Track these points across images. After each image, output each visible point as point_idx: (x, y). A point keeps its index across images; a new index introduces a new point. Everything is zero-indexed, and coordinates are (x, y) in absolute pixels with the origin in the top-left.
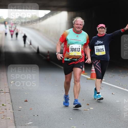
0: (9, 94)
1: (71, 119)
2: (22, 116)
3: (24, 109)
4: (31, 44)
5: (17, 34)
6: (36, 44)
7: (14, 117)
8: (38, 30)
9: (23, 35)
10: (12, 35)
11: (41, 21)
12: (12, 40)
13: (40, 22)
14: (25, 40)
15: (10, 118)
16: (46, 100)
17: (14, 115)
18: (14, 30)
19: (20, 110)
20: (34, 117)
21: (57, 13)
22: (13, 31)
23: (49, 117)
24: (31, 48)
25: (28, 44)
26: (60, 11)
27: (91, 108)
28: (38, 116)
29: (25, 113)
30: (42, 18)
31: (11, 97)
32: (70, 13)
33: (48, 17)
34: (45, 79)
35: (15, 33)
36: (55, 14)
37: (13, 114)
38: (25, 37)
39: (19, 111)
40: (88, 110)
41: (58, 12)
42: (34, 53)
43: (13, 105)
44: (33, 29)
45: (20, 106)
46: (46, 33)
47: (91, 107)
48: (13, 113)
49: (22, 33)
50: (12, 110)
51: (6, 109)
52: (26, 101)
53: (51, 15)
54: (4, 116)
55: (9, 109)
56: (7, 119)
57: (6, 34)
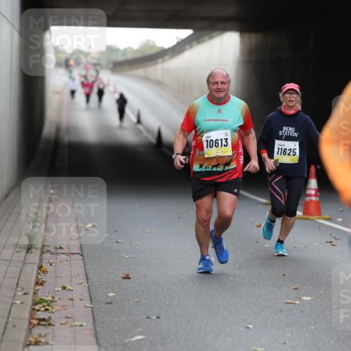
0: (80, 257)
1: (251, 326)
2: (115, 319)
3: (121, 300)
4: (139, 122)
5: (101, 93)
6: (152, 121)
7: (94, 320)
8: (158, 83)
9: (117, 96)
10: (88, 96)
11: (167, 57)
12: (87, 109)
13: (164, 61)
15: (84, 324)
17: (95, 316)
19: (109, 301)
20: (149, 320)
21: (211, 38)
23: (189, 322)
24: (139, 132)
26: (220, 32)
27: (305, 298)
28: (159, 317)
29: (124, 310)
30: (169, 49)
31: (87, 267)
32: (247, 35)
33: (188, 46)
34: (179, 218)
35: (95, 90)
36: (206, 38)
37: (93, 312)
38: (122, 102)
39: (107, 303)
40: (297, 302)
41: (215, 33)
42: (148, 145)
43: (90, 288)
44: (146, 79)
45: (110, 292)
46: (181, 89)
47: (305, 295)
48: (90, 309)
49: (115, 92)
50: (89, 302)
51: (72, 299)
52: (127, 277)
53: (194, 43)
54: (67, 317)
55: (81, 300)
56: (76, 325)
57: (73, 93)
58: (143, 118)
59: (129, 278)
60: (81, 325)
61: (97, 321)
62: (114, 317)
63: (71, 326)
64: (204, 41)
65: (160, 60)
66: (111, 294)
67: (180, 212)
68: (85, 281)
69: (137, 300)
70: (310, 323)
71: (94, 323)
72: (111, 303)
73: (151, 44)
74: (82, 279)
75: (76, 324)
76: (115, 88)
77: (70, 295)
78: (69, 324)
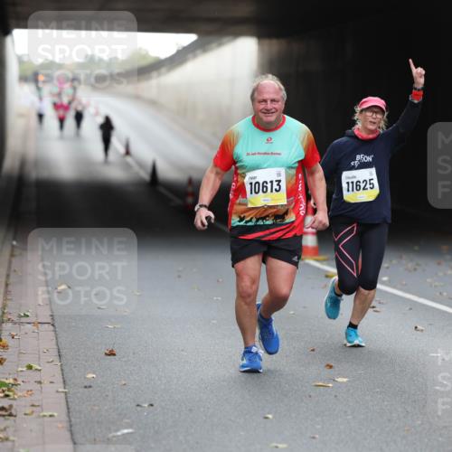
0: (52, 328)
1: (270, 416)
2: (96, 408)
3: (104, 383)
4: (128, 153)
5: (79, 117)
6: (146, 153)
7: (68, 409)
8: (153, 103)
9: (101, 120)
10: (62, 120)
11: (163, 70)
12: (62, 138)
13: (159, 75)
14: (107, 140)
15: (56, 414)
16: (182, 350)
17: (70, 404)
18: (70, 103)
19: (88, 385)
20: (139, 408)
21: (220, 45)
22: (66, 108)
23: (191, 410)
24: (127, 166)
25: (117, 152)
26: (231, 37)
27: (340, 380)
28: (152, 405)
29: (107, 396)
30: (167, 60)
31: (60, 340)
32: (266, 42)
33: (190, 56)
34: (179, 276)
36: (214, 45)
37: (67, 399)
38: (107, 128)
39: (86, 387)
40: (330, 385)
41: (225, 39)
42: (140, 184)
43: (64, 367)
44: (137, 98)
45: (90, 373)
46: (182, 113)
47: (339, 375)
48: (63, 395)
49: (97, 114)
50: (62, 385)
51: (40, 382)
52: (112, 354)
53: (198, 52)
54: (33, 406)
55: (51, 382)
56: (45, 416)
57: (41, 116)
58: (133, 149)
59: (114, 355)
60: (51, 416)
61: (71, 410)
62: (94, 405)
63: (39, 417)
64: (211, 49)
65: (154, 74)
66: (90, 376)
67: (180, 269)
68: (57, 359)
69: (124, 382)
70: (346, 412)
71: (69, 412)
72: (90, 387)
73: (143, 53)
74: (53, 356)
75: (45, 414)
76: (97, 109)
77: (37, 376)
78: (34, 415)
